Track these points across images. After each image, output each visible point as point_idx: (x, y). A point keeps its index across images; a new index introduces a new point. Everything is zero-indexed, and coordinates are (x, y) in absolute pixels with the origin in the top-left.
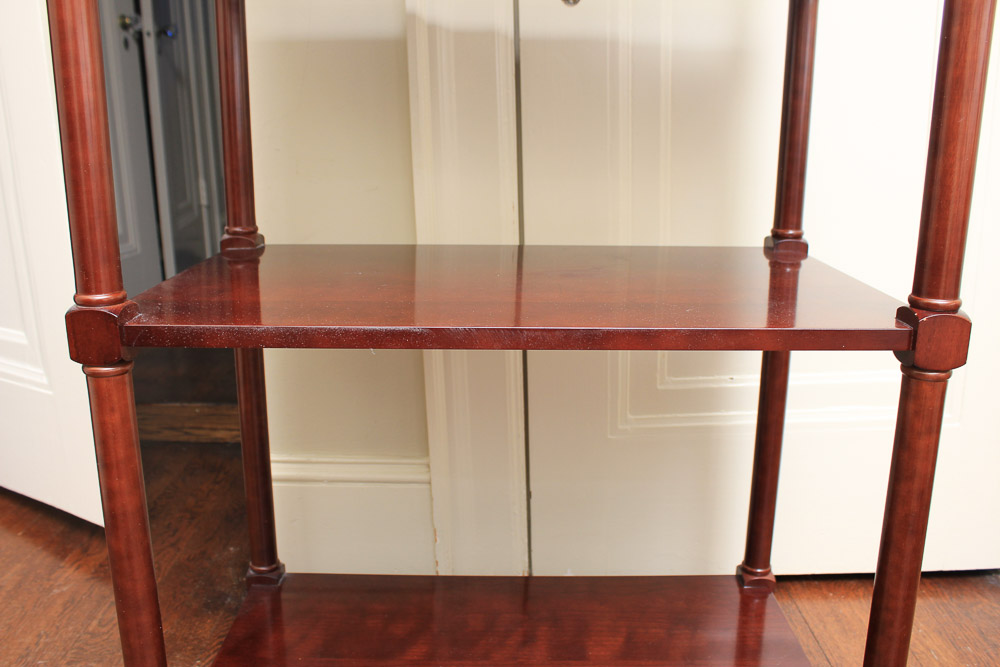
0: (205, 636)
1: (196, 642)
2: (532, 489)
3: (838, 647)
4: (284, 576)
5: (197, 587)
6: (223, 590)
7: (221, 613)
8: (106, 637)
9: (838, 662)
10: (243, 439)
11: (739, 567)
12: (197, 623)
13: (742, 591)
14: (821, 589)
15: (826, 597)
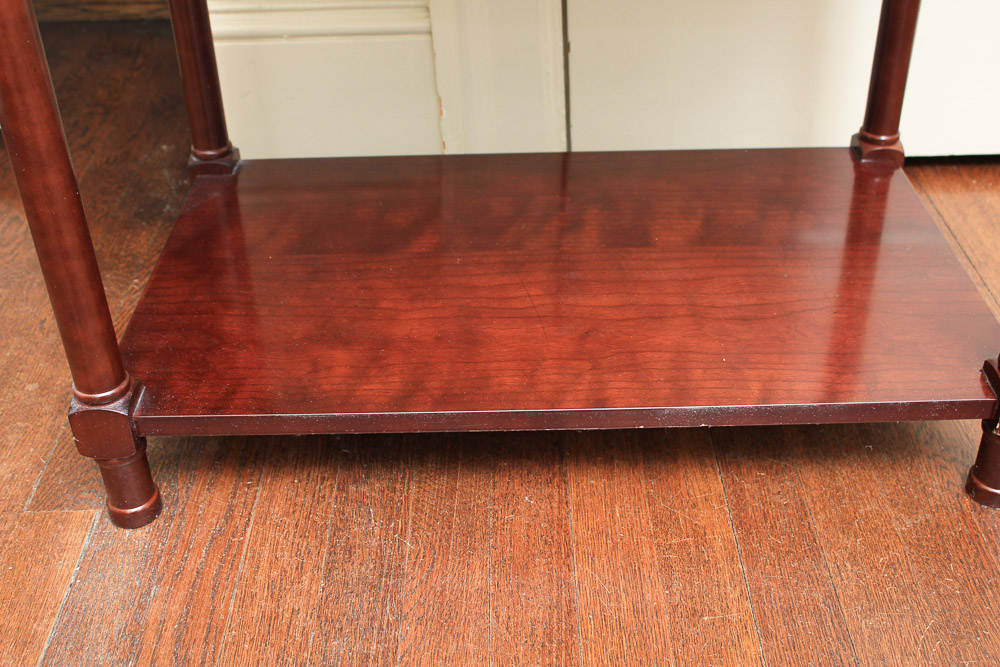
0: (142, 251)
1: (130, 258)
2: (571, 39)
3: (982, 243)
4: (238, 164)
5: (124, 194)
6: (159, 196)
7: (160, 224)
8: (9, 258)
9: (981, 260)
10: (172, 13)
11: (854, 137)
12: (128, 237)
13: (857, 166)
14: (961, 175)
15: (967, 186)
